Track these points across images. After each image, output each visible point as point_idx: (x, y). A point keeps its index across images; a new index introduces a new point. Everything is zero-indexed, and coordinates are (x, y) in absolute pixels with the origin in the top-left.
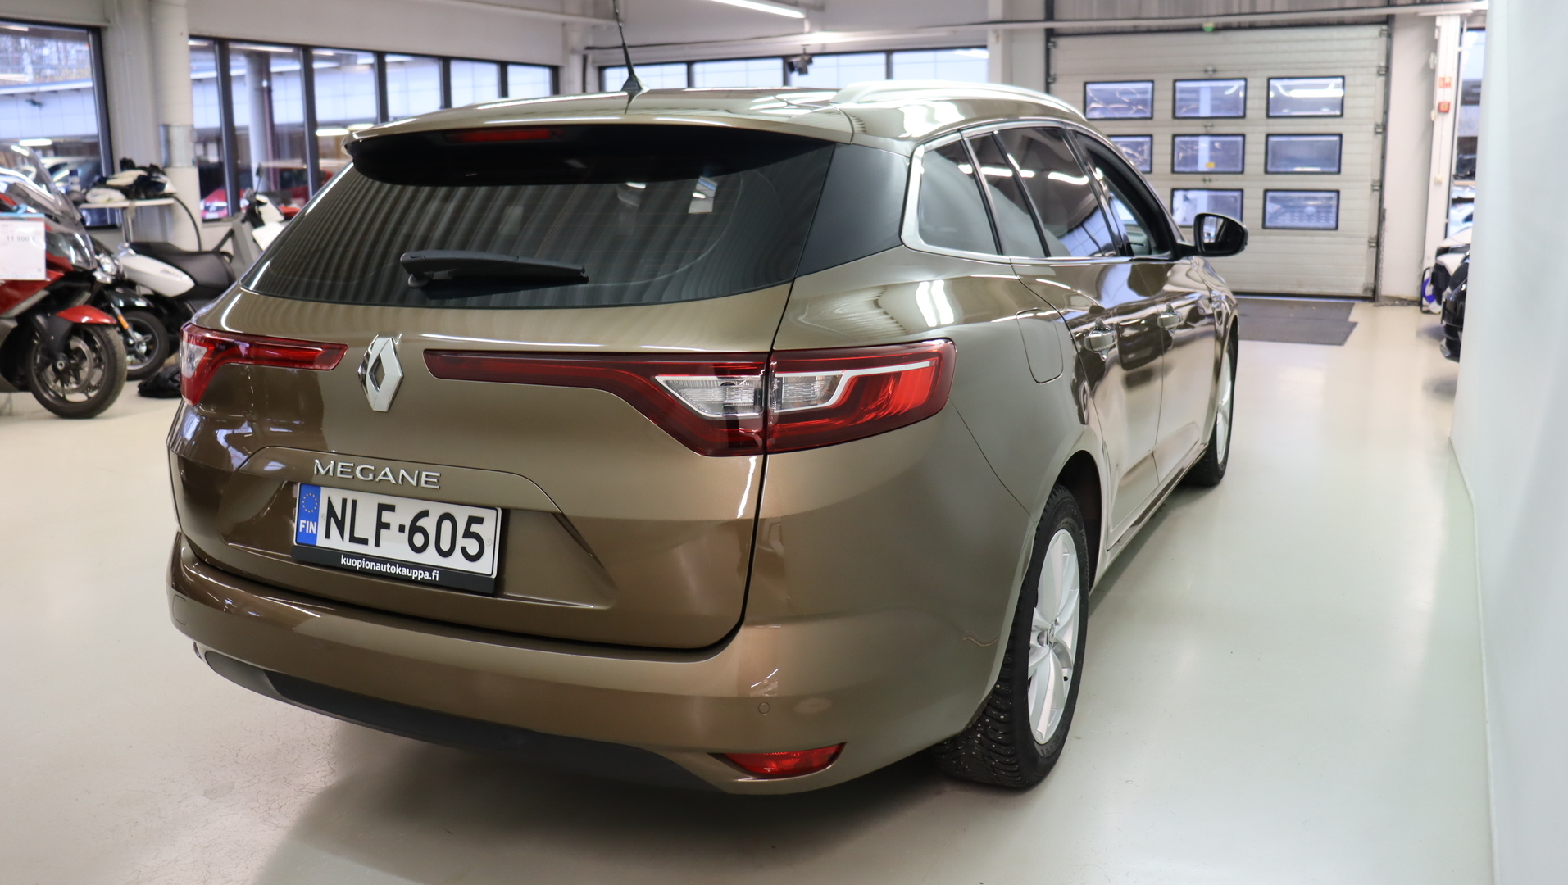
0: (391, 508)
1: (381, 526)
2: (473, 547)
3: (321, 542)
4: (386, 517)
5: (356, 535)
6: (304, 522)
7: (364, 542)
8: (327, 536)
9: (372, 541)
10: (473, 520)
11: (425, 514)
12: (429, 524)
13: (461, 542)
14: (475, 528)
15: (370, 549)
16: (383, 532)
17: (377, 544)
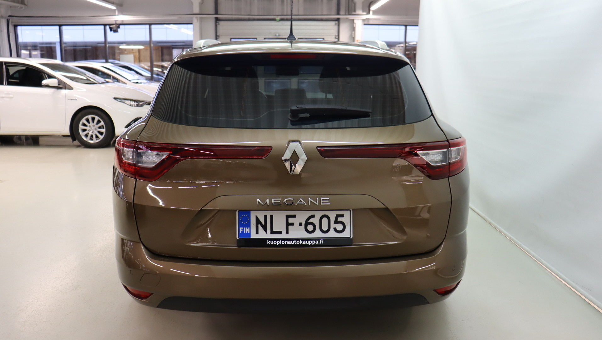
0: (294, 216)
1: (288, 224)
2: (339, 227)
3: (253, 235)
4: (291, 220)
5: (274, 230)
6: (242, 228)
7: (280, 232)
8: (257, 232)
9: (284, 232)
10: (338, 216)
11: (313, 216)
12: (316, 221)
13: (333, 226)
14: (340, 219)
15: (283, 235)
16: (290, 227)
17: (287, 232)
